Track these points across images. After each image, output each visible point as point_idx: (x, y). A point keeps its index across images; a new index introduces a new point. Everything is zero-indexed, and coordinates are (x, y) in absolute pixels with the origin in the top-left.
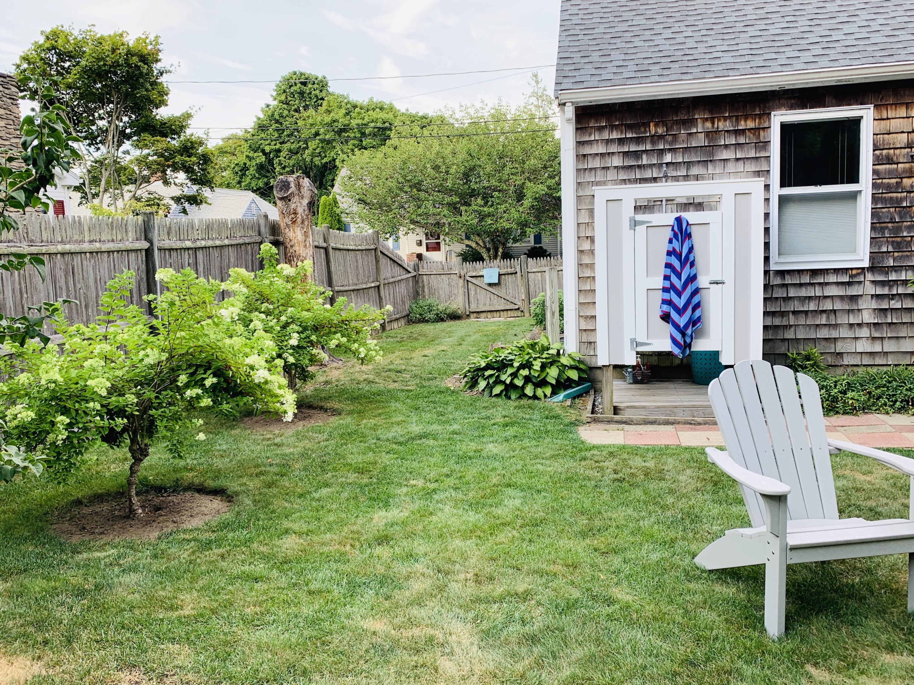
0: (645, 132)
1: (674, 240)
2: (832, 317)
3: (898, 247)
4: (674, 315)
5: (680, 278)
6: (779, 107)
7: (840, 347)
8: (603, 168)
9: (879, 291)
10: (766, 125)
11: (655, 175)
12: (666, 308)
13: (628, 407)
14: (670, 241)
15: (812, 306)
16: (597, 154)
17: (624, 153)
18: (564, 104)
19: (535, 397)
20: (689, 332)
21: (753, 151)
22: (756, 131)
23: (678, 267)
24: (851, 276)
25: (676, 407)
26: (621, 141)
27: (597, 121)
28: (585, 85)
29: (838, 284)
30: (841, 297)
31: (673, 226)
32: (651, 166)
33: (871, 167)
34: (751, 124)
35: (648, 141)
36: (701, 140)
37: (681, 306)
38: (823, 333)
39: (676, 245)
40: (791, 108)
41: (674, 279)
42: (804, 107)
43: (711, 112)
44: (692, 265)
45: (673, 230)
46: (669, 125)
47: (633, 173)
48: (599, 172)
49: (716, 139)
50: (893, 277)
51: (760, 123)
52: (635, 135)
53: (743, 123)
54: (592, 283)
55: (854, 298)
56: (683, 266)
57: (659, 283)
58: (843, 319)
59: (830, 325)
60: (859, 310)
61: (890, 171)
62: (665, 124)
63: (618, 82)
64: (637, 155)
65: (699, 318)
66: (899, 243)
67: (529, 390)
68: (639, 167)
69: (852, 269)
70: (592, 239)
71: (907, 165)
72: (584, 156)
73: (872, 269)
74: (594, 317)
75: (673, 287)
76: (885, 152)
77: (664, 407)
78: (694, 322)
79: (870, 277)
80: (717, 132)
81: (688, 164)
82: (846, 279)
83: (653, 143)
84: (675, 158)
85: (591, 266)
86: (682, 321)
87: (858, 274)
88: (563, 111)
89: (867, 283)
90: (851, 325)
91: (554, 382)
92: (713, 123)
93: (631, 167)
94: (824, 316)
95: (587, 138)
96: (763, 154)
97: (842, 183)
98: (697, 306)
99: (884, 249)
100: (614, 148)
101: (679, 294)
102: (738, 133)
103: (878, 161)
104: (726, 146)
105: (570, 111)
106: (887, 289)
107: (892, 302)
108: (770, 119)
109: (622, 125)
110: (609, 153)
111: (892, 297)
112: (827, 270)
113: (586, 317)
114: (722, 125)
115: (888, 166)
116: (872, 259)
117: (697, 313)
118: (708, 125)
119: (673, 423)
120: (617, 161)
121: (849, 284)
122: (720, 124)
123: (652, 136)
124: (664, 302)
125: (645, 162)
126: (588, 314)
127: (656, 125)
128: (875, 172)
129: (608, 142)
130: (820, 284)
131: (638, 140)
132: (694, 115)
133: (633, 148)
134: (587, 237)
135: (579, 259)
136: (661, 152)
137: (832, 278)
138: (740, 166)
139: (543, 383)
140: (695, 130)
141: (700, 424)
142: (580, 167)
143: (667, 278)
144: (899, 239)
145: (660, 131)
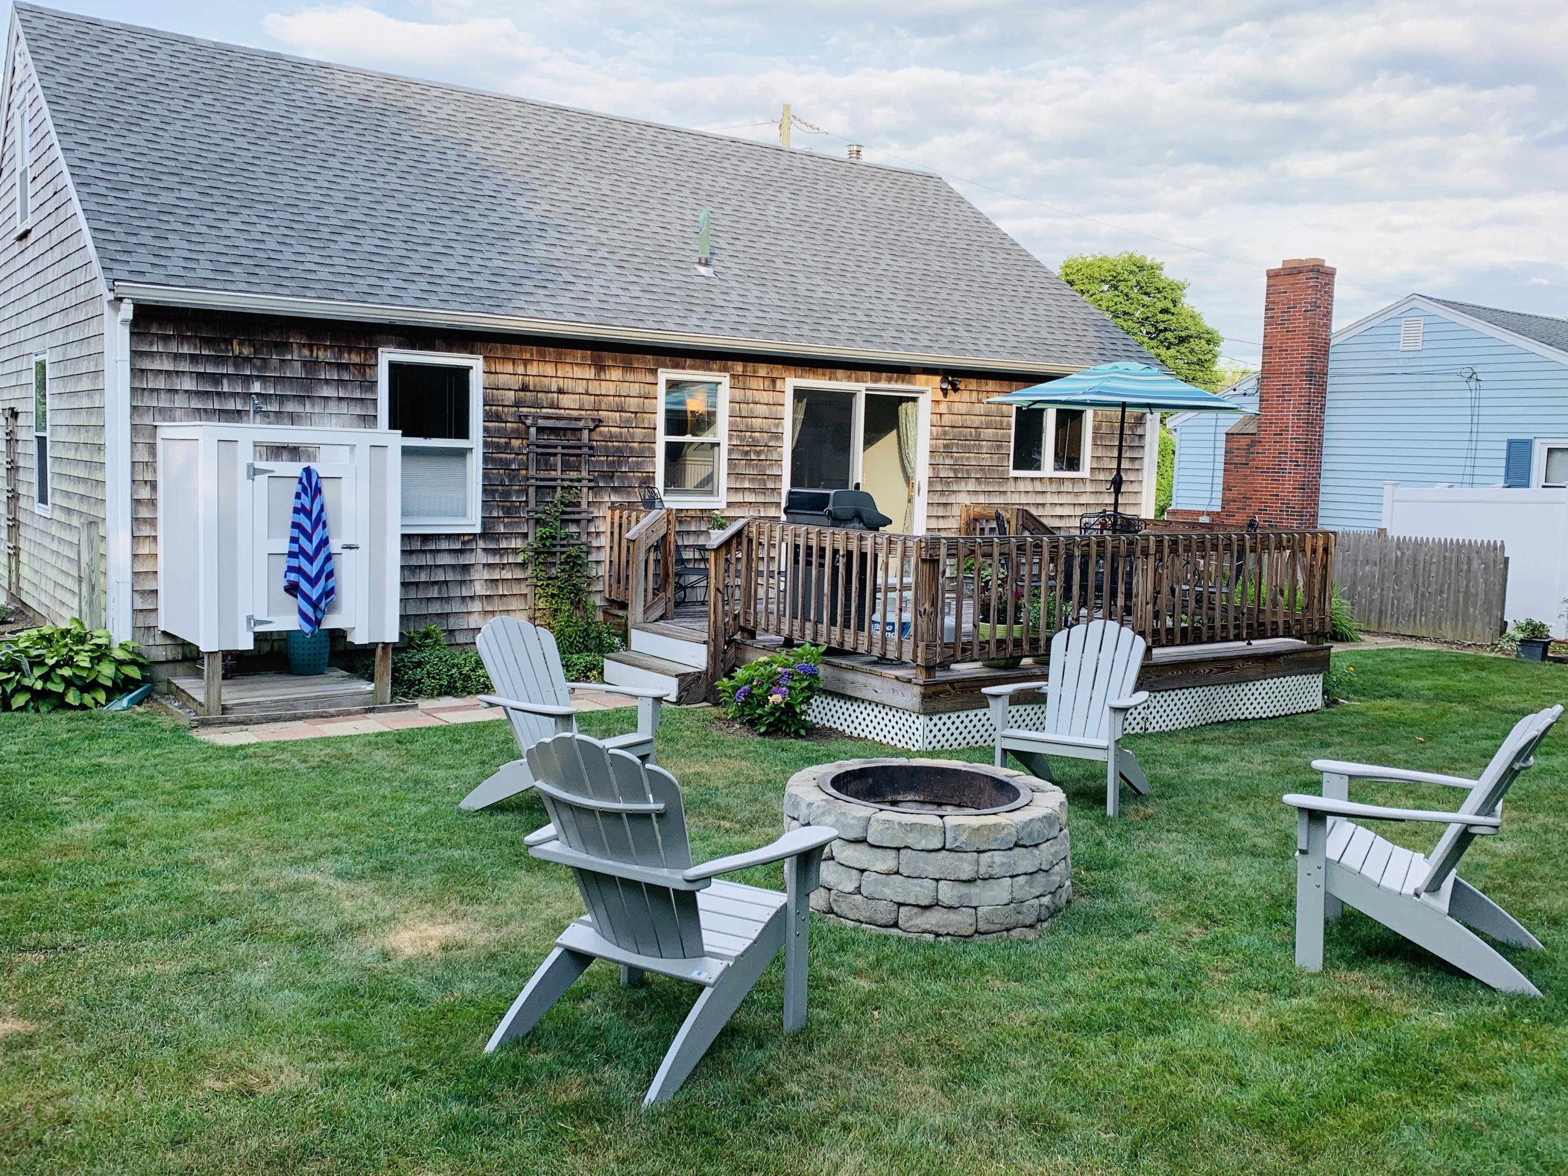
0: (227, 351)
1: (303, 495)
2: (444, 588)
3: (508, 511)
4: (304, 585)
5: (311, 541)
6: (386, 344)
7: (453, 624)
8: (169, 390)
9: (491, 560)
10: (373, 362)
11: (239, 407)
12: (293, 577)
13: (237, 705)
14: (298, 496)
15: (423, 577)
16: (160, 371)
17: (198, 374)
18: (120, 300)
19: (83, 707)
20: (323, 605)
21: (358, 391)
22: (362, 367)
23: (308, 527)
24: (463, 543)
25: (296, 700)
26: (194, 358)
27: (160, 326)
28: (149, 278)
29: (450, 551)
30: (453, 567)
31: (301, 479)
32: (234, 395)
33: (481, 424)
34: (355, 359)
35: (230, 363)
36: (297, 371)
37: (313, 575)
38: (435, 608)
39: (306, 501)
40: (400, 345)
41: (303, 541)
42: (413, 347)
43: (309, 337)
44: (324, 526)
45: (300, 482)
46: (258, 346)
47: (210, 402)
48: (163, 395)
49: (315, 371)
50: (504, 544)
51: (366, 359)
52: (212, 353)
53: (346, 355)
54: (153, 545)
55: (466, 568)
56: (315, 527)
57: (284, 546)
58: (455, 592)
59: (442, 598)
60: (471, 581)
61: (499, 430)
62: (252, 343)
63: (193, 283)
64: (216, 379)
65: (333, 588)
66: (509, 508)
67: (72, 698)
68: (218, 394)
69: (464, 535)
70: (153, 485)
71: (515, 425)
72: (142, 371)
73: (484, 535)
74: (155, 592)
75: (302, 551)
76: (494, 408)
77: (282, 700)
78: (329, 593)
79: (481, 544)
80: (316, 362)
81: (282, 399)
82: (458, 546)
83: (236, 366)
84: (265, 389)
85: (152, 522)
86: (314, 594)
87: (471, 541)
88: (117, 310)
89: (479, 551)
90: (463, 598)
91: (109, 683)
92: (312, 352)
93: (207, 392)
94: (436, 588)
95: (146, 348)
96: (369, 396)
97: (450, 437)
98: (330, 575)
99: (495, 514)
100: (185, 366)
101: (311, 560)
102: (340, 366)
103: (488, 417)
104: (327, 381)
105: (127, 310)
106: (498, 557)
107: (504, 572)
108: (377, 355)
109: (195, 337)
110: (177, 372)
111: (503, 566)
112: (439, 535)
113: (143, 593)
114: (322, 355)
115: (497, 424)
116: (484, 525)
117: (331, 583)
118: (306, 352)
119: (300, 719)
120: (188, 384)
121: (461, 551)
122: (320, 353)
123: (236, 357)
124: (291, 569)
125: (226, 389)
126: (146, 588)
127: (241, 344)
128: (486, 429)
129: (177, 357)
130: (431, 551)
131: (218, 360)
132: (288, 338)
133: (210, 369)
134: (146, 482)
135: (134, 511)
136: (247, 379)
137: (444, 545)
138: (344, 408)
139: (92, 686)
140: (289, 357)
141: (333, 716)
142: (137, 385)
143: (294, 540)
144: (508, 504)
145: (246, 352)
